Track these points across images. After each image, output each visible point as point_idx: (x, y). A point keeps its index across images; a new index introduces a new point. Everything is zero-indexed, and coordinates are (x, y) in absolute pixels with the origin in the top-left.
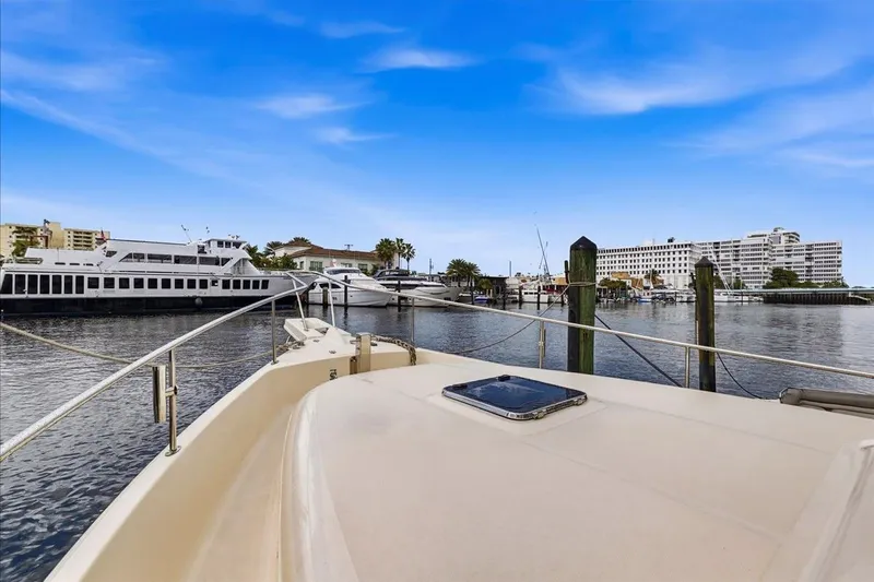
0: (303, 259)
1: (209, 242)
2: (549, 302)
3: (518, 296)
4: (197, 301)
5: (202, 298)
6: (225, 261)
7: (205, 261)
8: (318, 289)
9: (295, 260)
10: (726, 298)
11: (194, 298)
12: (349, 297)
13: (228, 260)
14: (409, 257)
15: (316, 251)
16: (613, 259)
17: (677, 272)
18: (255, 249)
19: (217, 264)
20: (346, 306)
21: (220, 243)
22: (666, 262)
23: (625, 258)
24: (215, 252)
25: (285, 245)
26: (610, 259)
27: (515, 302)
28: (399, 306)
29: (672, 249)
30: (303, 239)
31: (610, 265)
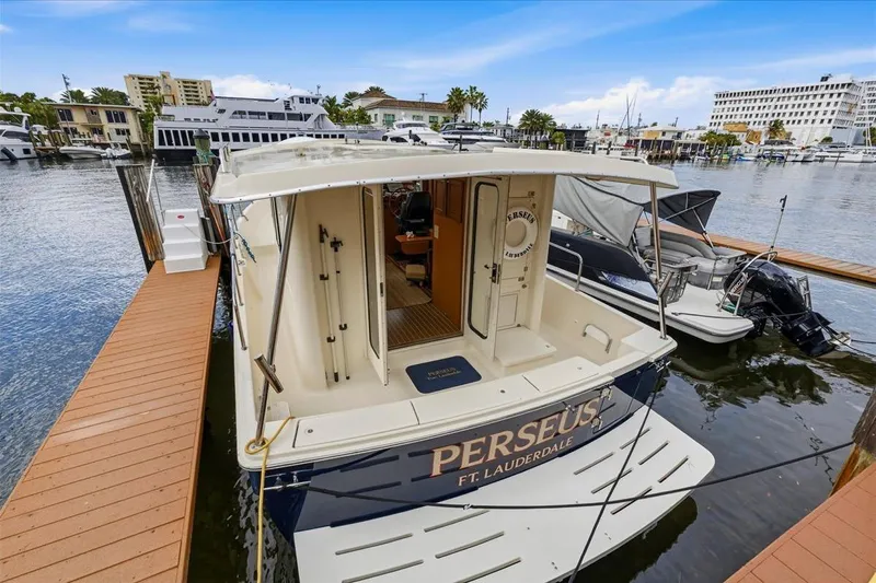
0: (377, 111)
1: (292, 98)
6: (307, 116)
7: (292, 117)
9: (369, 113)
10: (859, 157)
13: (309, 115)
14: (482, 107)
15: (390, 103)
16: (737, 105)
17: (818, 121)
18: (333, 100)
19: (301, 120)
21: (301, 100)
22: (808, 109)
23: (752, 104)
24: (298, 108)
25: (361, 96)
26: (732, 105)
29: (822, 91)
30: (378, 89)
31: (730, 113)
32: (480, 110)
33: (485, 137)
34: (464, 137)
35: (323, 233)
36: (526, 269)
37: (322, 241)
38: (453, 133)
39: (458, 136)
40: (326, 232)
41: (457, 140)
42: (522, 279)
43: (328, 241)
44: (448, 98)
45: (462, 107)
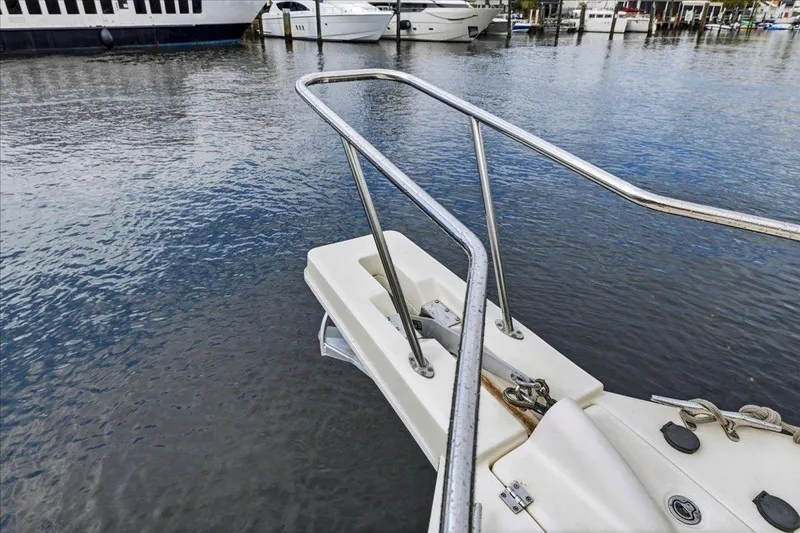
2: (628, 32)
3: (577, 22)
4: (105, 34)
5: (110, 29)
8: (275, 12)
11: (99, 30)
12: (322, 25)
20: (320, 42)
27: (571, 31)
28: (398, 40)
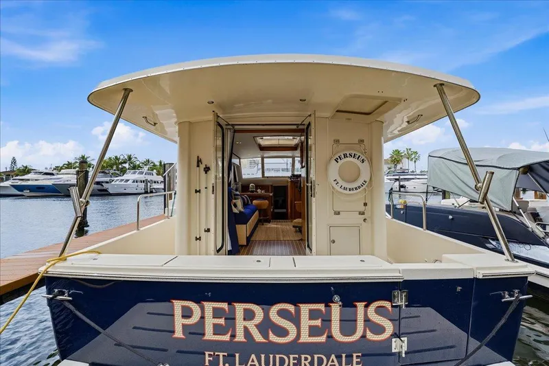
32: (415, 162)
33: (418, 177)
34: (402, 177)
35: (199, 161)
36: (365, 204)
37: (198, 166)
38: (394, 175)
39: (397, 177)
40: (201, 161)
41: (396, 180)
42: (362, 213)
43: (202, 167)
44: (390, 156)
45: (401, 160)
